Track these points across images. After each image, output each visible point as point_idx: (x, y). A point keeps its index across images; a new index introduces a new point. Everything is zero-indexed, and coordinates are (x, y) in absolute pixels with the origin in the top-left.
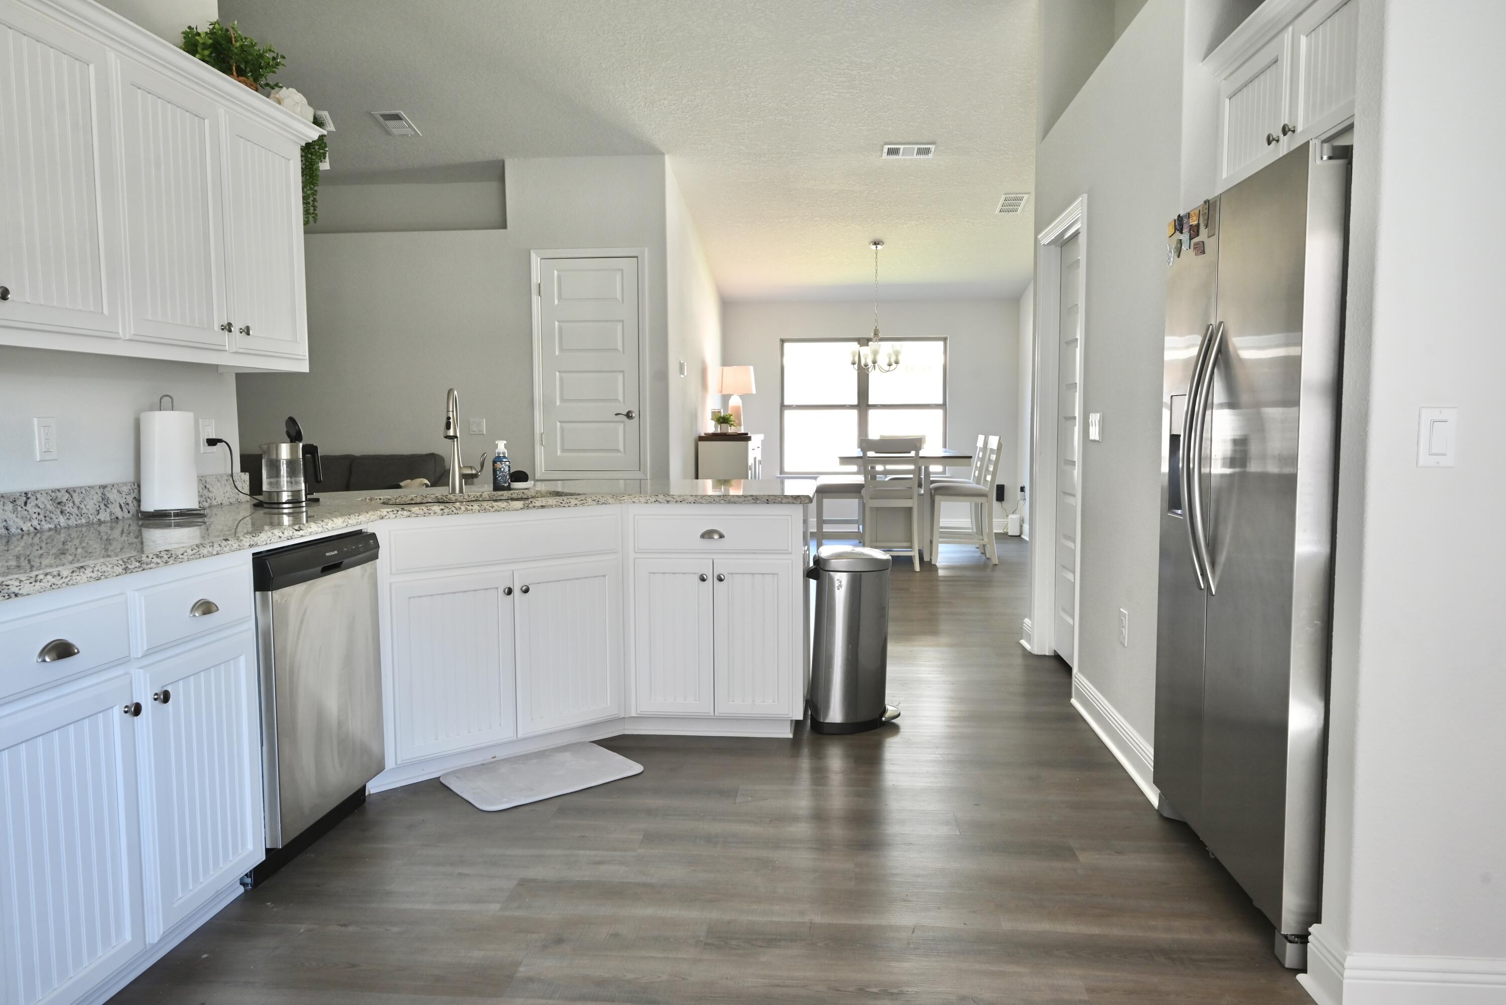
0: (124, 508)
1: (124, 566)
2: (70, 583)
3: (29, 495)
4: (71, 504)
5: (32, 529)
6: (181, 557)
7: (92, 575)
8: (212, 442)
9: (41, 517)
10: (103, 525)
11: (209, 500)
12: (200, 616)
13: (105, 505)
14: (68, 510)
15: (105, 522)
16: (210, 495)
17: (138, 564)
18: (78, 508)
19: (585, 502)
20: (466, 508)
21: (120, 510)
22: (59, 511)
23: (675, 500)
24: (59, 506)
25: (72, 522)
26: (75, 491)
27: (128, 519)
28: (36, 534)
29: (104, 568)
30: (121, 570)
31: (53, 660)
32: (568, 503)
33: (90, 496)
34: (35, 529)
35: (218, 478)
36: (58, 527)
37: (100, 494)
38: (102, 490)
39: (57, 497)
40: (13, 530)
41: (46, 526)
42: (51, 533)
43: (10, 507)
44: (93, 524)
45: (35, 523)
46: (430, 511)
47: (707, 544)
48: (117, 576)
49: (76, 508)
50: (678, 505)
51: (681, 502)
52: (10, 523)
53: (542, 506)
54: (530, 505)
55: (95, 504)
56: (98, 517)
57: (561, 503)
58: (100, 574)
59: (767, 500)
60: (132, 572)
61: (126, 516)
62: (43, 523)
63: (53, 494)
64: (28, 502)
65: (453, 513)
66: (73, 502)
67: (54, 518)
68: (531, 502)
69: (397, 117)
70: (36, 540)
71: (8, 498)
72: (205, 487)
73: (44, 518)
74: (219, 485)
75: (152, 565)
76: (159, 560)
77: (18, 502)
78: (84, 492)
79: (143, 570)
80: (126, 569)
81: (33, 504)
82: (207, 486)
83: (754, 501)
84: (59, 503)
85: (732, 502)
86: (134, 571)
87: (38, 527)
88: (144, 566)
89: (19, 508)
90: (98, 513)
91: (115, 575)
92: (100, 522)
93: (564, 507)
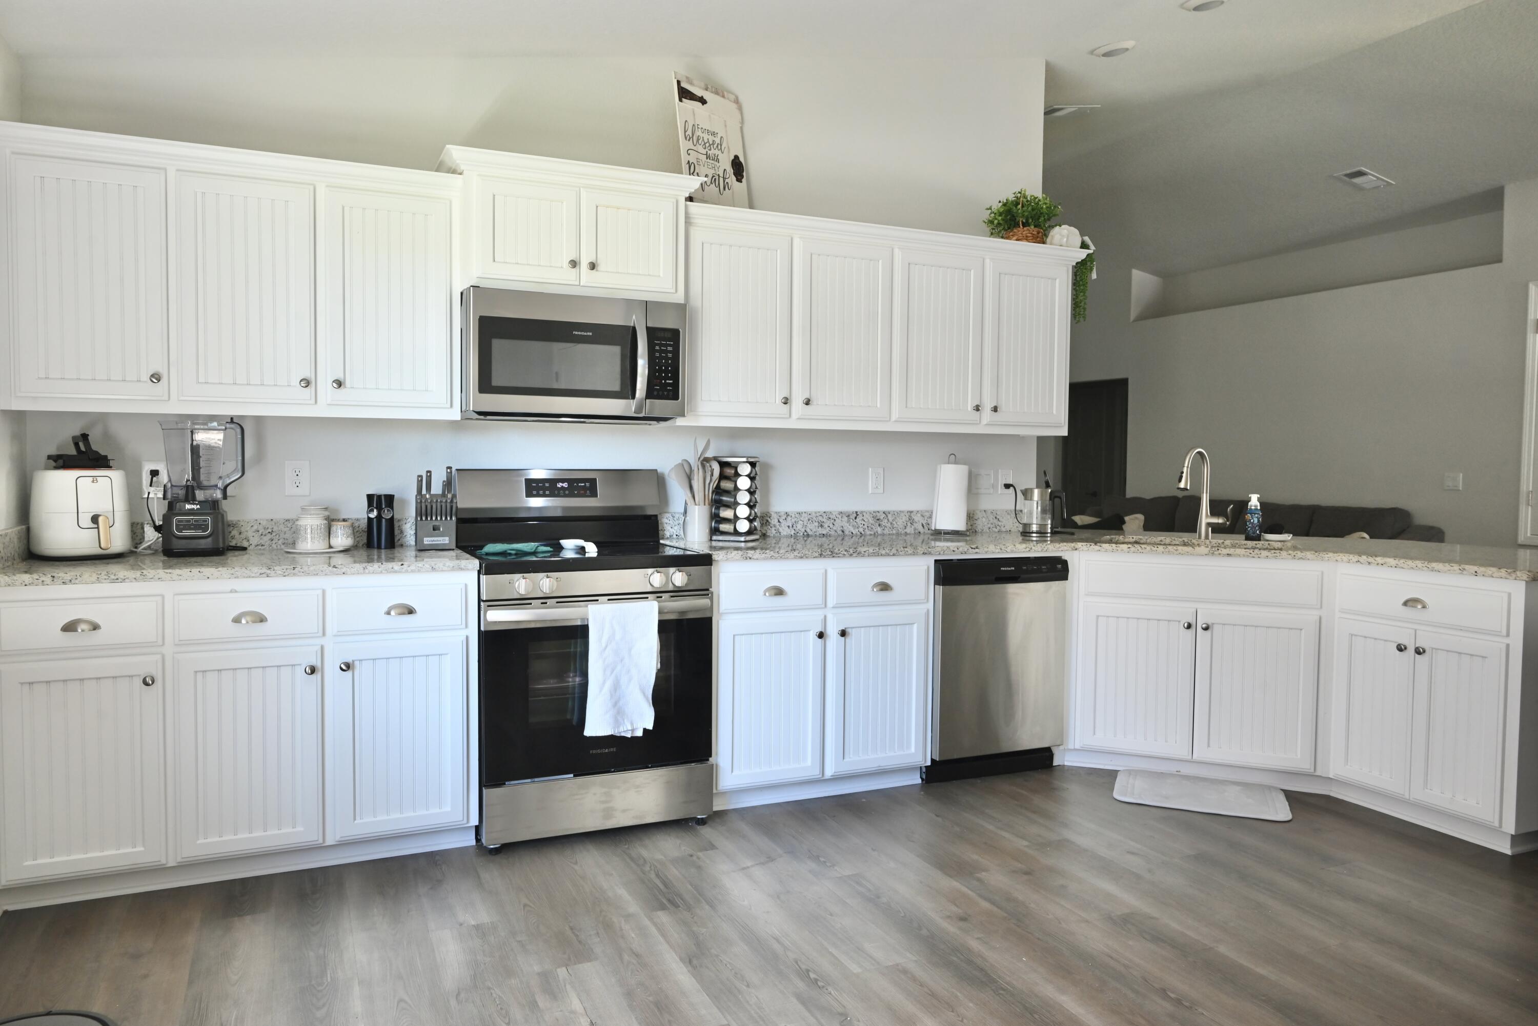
0: (925, 527)
1: (820, 553)
2: (783, 557)
3: (858, 513)
4: (886, 521)
5: (859, 533)
6: (863, 553)
7: (798, 555)
8: (1007, 486)
9: (866, 526)
10: (908, 536)
11: (998, 527)
12: (877, 591)
13: (911, 523)
14: (884, 524)
15: (910, 534)
16: (1000, 524)
17: (830, 553)
18: (891, 523)
19: (1278, 555)
20: (1151, 549)
21: (922, 527)
22: (877, 524)
23: (1376, 562)
24: (878, 521)
25: (886, 531)
26: (889, 513)
27: (927, 534)
28: (861, 537)
29: (807, 552)
30: (817, 555)
31: (770, 595)
32: (1257, 554)
33: (901, 517)
34: (861, 533)
35: (1008, 512)
36: (876, 534)
37: (908, 517)
38: (909, 514)
39: (877, 516)
40: (847, 533)
41: (868, 533)
42: (871, 537)
43: (846, 519)
44: (901, 534)
45: (861, 530)
46: (1117, 548)
47: (1408, 612)
48: (814, 558)
49: (889, 523)
50: (1380, 567)
51: (1382, 565)
52: (845, 528)
53: (1228, 554)
54: (1215, 552)
55: (904, 522)
56: (905, 531)
57: (1250, 553)
58: (802, 555)
59: (1476, 572)
60: (825, 557)
61: (926, 532)
62: (866, 530)
63: (874, 514)
64: (857, 517)
65: (1138, 552)
66: (888, 520)
67: (874, 528)
68: (1218, 549)
69: (1360, 174)
70: (861, 540)
71: (845, 514)
72: (996, 518)
73: (867, 528)
74: (1009, 517)
75: (840, 555)
76: (845, 553)
77: (851, 517)
78: (896, 514)
79: (833, 557)
80: (821, 555)
81: (861, 518)
82: (998, 517)
83: (1461, 572)
84: (878, 520)
85: (1435, 571)
86: (827, 556)
87: (863, 533)
88: (835, 555)
89: (851, 520)
90: (905, 528)
91: (812, 557)
92: (906, 534)
93: (1253, 557)
